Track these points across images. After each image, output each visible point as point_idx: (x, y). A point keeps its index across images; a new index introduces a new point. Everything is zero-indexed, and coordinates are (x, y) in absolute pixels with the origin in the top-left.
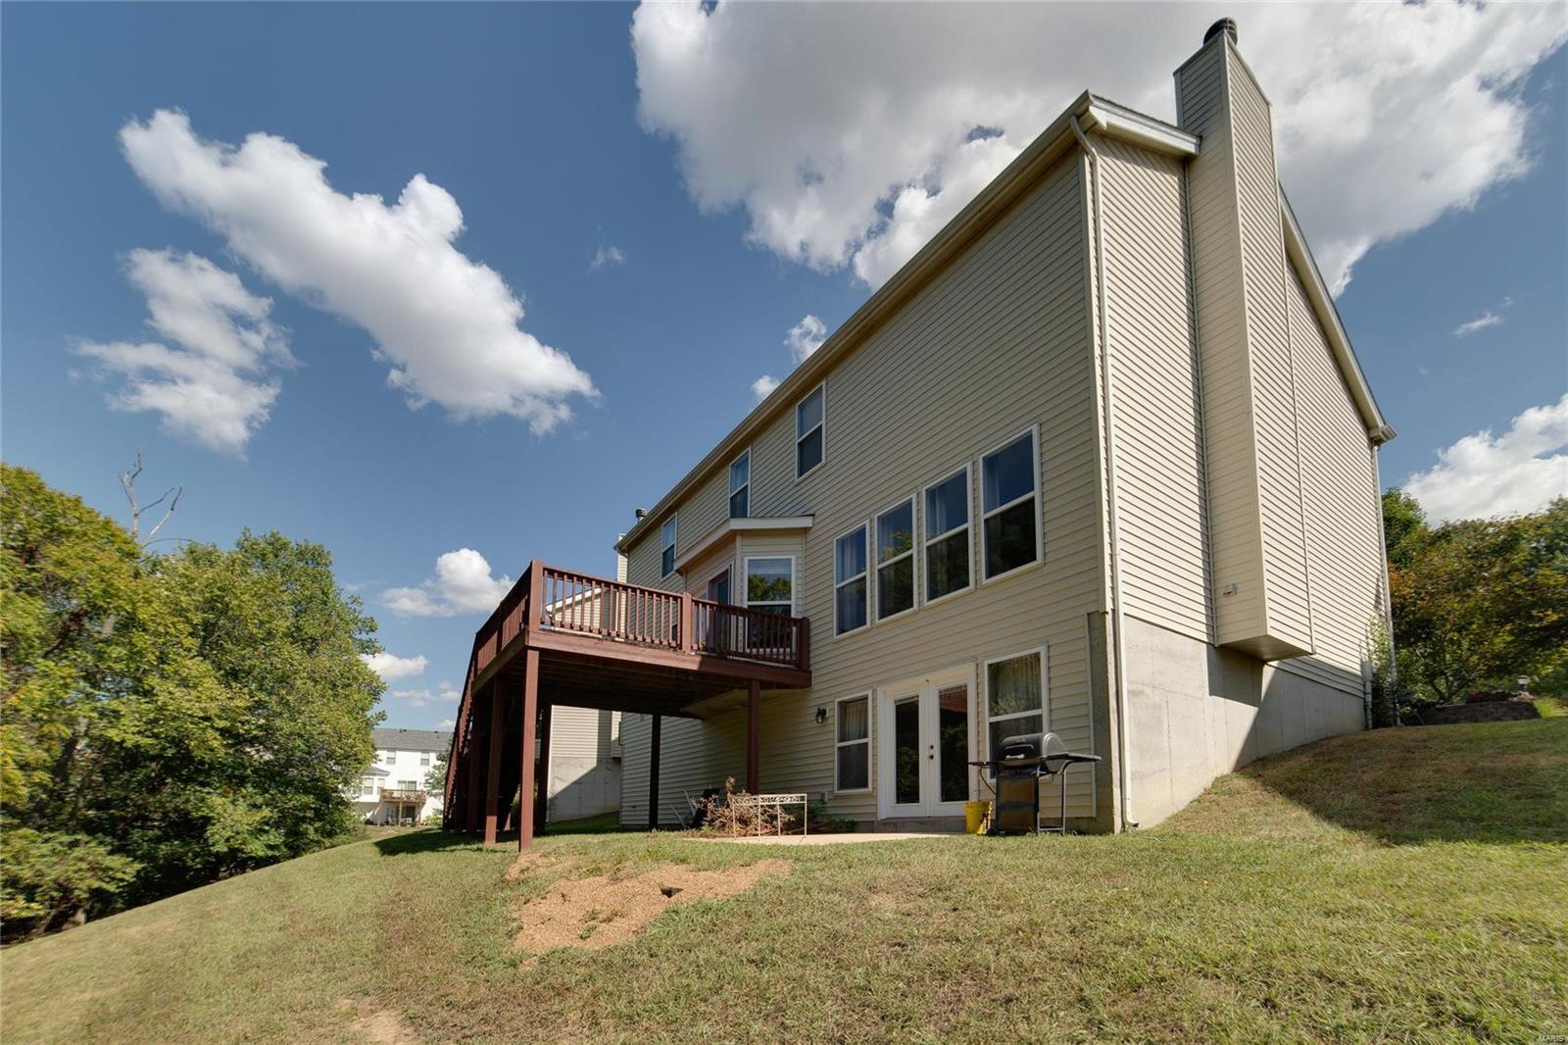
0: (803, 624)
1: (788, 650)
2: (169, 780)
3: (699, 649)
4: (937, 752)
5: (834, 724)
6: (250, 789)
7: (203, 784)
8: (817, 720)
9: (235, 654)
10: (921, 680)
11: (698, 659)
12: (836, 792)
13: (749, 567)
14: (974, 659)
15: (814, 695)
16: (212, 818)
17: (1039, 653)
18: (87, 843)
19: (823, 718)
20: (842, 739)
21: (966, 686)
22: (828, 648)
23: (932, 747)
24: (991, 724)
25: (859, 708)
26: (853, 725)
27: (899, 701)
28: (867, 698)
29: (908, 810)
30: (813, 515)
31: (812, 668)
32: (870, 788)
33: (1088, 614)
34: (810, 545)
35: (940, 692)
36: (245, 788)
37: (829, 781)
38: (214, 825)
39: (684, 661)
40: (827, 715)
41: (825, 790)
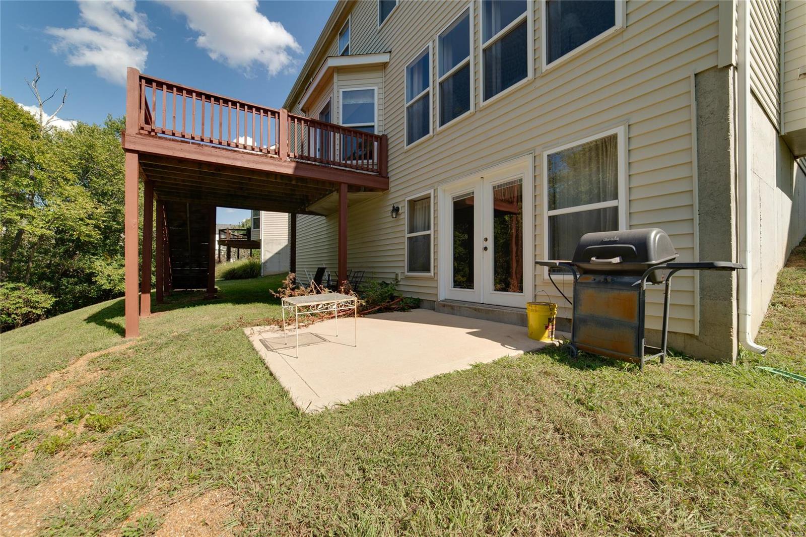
0: (383, 140)
1: (370, 161)
2: (78, 252)
3: (295, 157)
4: (490, 245)
5: (404, 218)
6: (119, 257)
7: (94, 254)
8: (392, 215)
9: (99, 183)
10: (475, 177)
11: (293, 165)
12: (406, 273)
13: (344, 98)
14: (531, 151)
15: (391, 197)
16: (95, 273)
17: (616, 134)
18: (24, 288)
19: (397, 214)
20: (411, 231)
21: (521, 180)
22: (401, 157)
23: (486, 240)
24: (550, 218)
25: (424, 205)
26: (419, 220)
27: (457, 197)
28: (430, 197)
29: (463, 294)
30: (390, 52)
31: (389, 175)
32: (432, 273)
33: (696, 75)
34: (387, 77)
35: (494, 188)
36: (117, 256)
37: (401, 264)
38: (96, 276)
39: (281, 166)
40: (400, 211)
41: (398, 271)
